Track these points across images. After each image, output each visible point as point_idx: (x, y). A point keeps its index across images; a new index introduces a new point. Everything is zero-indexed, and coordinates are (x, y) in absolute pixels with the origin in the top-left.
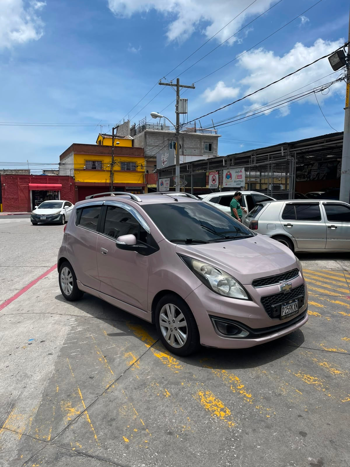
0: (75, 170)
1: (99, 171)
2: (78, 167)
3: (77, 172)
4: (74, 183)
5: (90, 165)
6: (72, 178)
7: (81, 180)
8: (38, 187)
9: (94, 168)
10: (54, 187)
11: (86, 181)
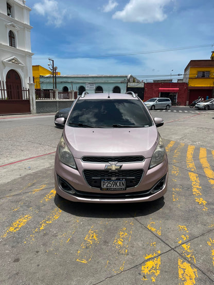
0: (190, 78)
1: (206, 78)
2: (192, 76)
3: (190, 80)
4: (187, 88)
5: (201, 74)
6: (187, 84)
7: (192, 85)
8: (164, 90)
9: (203, 77)
10: (174, 90)
11: (196, 86)
